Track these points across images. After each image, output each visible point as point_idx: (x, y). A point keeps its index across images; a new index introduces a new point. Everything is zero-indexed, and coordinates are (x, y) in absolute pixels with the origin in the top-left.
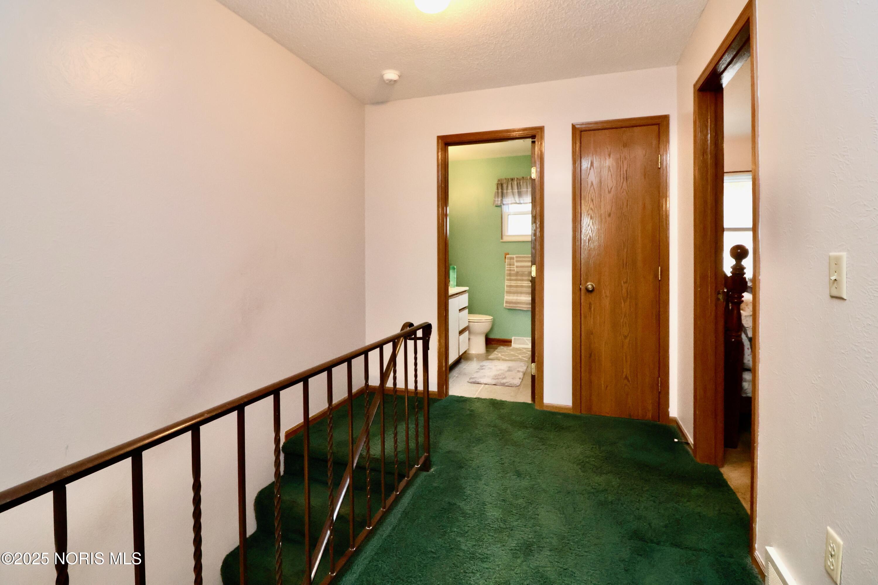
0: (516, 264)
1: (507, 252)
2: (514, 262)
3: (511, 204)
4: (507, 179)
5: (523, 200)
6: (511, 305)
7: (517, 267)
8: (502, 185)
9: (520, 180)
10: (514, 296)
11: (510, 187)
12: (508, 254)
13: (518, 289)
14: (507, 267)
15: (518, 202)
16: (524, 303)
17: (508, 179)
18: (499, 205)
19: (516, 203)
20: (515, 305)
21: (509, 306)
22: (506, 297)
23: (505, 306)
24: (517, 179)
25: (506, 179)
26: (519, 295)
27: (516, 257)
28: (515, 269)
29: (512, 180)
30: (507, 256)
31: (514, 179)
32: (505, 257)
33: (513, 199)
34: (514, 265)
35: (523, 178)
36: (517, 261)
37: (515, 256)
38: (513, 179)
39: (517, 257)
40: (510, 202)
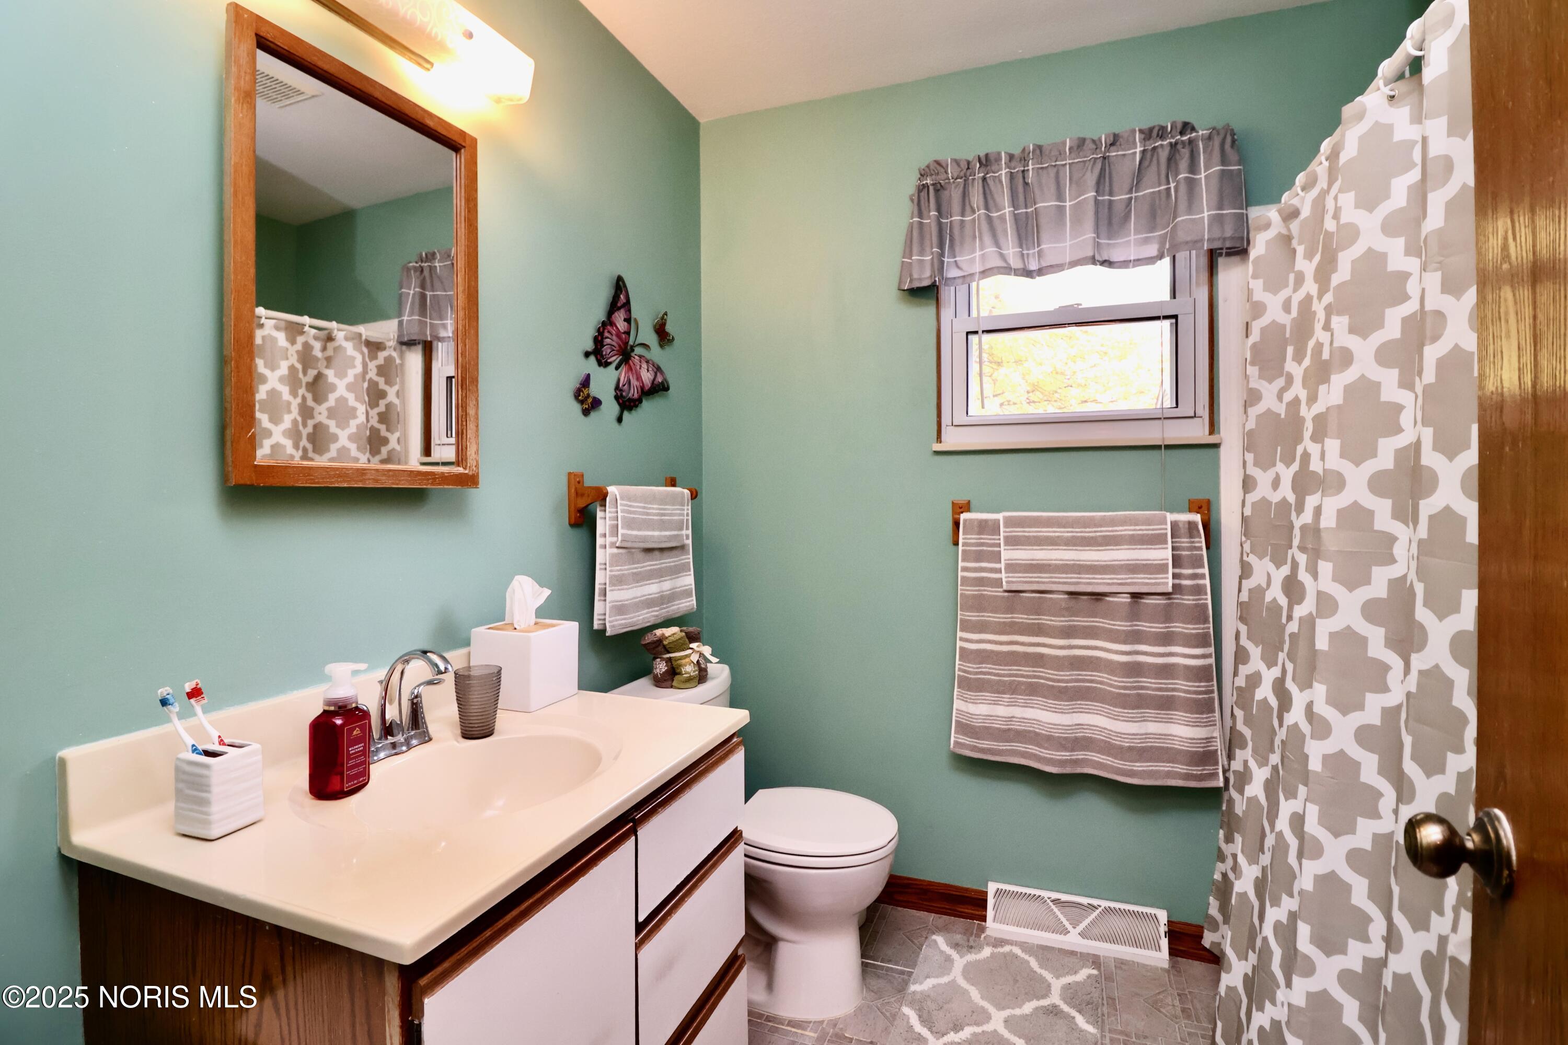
0: (1007, 554)
1: (961, 498)
2: (999, 545)
3: (985, 273)
4: (964, 165)
5: (1040, 254)
6: (985, 744)
7: (1012, 567)
8: (939, 188)
9: (1024, 160)
10: (995, 703)
11: (976, 198)
12: (966, 507)
13: (1041, 672)
14: (965, 569)
15: (1016, 263)
16: (1049, 738)
17: (969, 163)
18: (926, 283)
19: (1007, 270)
20: (1003, 746)
21: (974, 749)
22: (958, 704)
23: (956, 743)
24: (1011, 157)
25: (957, 162)
26: (1021, 698)
27: (1005, 518)
28: (1003, 575)
29: (986, 162)
30: (963, 517)
31: (998, 159)
32: (956, 524)
33: (991, 249)
34: (997, 557)
35: (1039, 148)
36: (1013, 542)
37: (1000, 516)
38: (992, 158)
39: (1010, 522)
40: (978, 268)
